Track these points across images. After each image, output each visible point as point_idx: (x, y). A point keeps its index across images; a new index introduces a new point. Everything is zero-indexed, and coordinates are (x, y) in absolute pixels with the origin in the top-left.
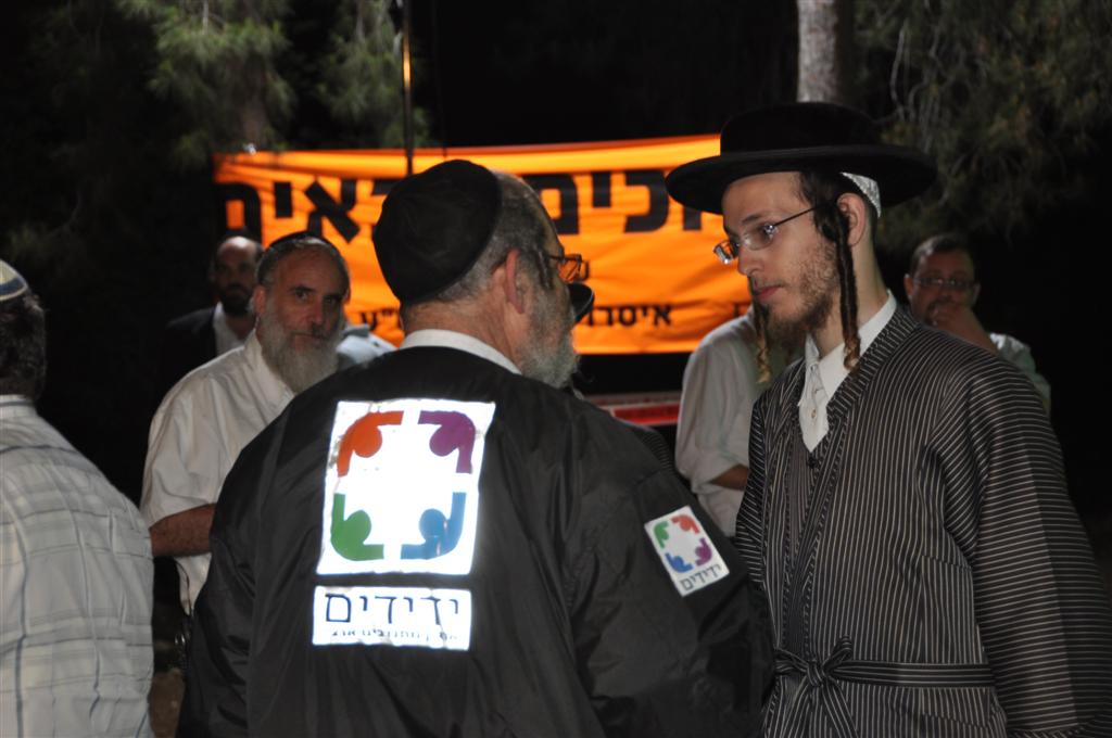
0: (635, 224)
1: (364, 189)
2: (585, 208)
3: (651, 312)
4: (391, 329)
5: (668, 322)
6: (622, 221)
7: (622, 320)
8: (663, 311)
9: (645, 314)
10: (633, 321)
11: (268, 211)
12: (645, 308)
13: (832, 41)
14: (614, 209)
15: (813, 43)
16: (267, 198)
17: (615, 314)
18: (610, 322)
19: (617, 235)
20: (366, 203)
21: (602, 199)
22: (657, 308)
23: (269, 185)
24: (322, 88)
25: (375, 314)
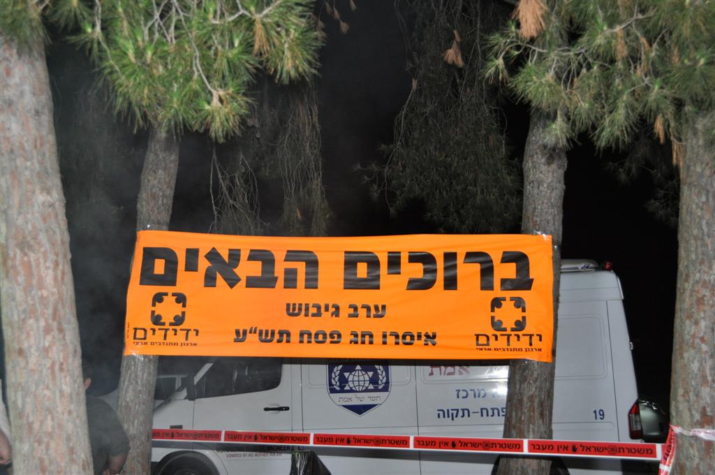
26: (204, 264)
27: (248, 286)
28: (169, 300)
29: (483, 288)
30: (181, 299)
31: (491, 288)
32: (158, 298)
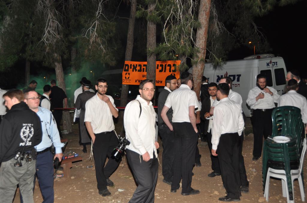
0: (161, 71)
1: (138, 66)
10: (159, 83)
11: (129, 68)
12: (160, 81)
16: (130, 66)
19: (159, 72)
21: (158, 68)
26: (132, 67)
27: (138, 71)
28: (128, 74)
29: (170, 72)
30: (129, 74)
31: (171, 72)
32: (126, 74)
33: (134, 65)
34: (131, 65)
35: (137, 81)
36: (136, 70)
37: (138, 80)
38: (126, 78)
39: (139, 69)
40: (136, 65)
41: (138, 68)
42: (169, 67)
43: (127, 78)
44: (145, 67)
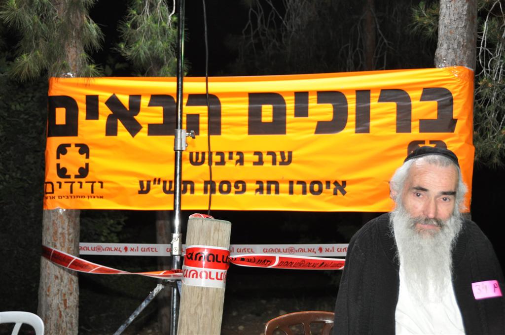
0: (323, 128)
1: (145, 101)
2: (290, 117)
3: (332, 186)
4: (159, 193)
5: (344, 193)
6: (315, 125)
7: (312, 191)
8: (340, 187)
9: (328, 187)
10: (320, 191)
11: (82, 114)
12: (328, 183)
13: (466, 7)
14: (310, 117)
15: (452, 9)
16: (82, 106)
17: (308, 186)
18: (304, 192)
19: (311, 135)
20: (145, 111)
21: (302, 111)
22: (336, 183)
23: (84, 98)
24: (122, 46)
25: (149, 182)
33: (113, 102)
34: (92, 102)
35: (157, 189)
36: (134, 128)
37: (157, 181)
38: (62, 172)
39: (159, 120)
40: (135, 100)
41: (150, 115)
42: (392, 106)
43: (73, 171)
44: (202, 111)
